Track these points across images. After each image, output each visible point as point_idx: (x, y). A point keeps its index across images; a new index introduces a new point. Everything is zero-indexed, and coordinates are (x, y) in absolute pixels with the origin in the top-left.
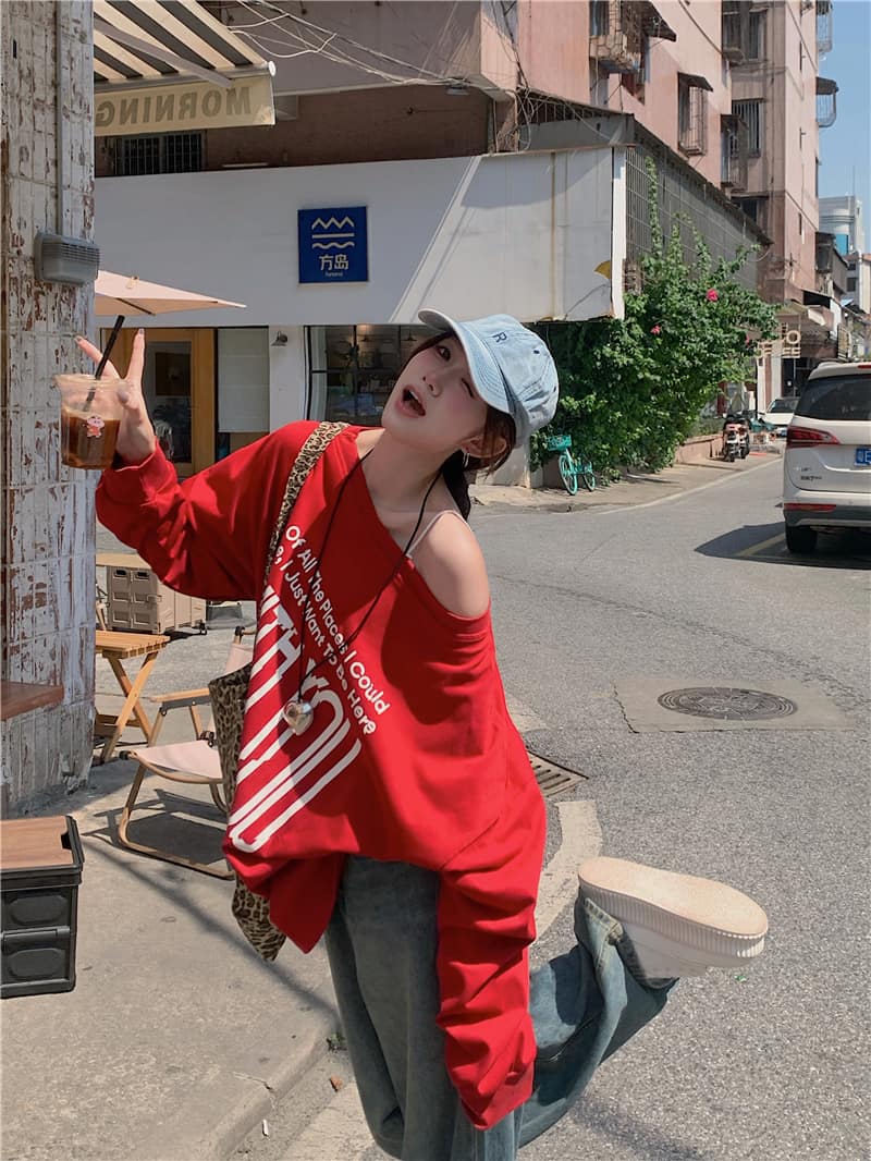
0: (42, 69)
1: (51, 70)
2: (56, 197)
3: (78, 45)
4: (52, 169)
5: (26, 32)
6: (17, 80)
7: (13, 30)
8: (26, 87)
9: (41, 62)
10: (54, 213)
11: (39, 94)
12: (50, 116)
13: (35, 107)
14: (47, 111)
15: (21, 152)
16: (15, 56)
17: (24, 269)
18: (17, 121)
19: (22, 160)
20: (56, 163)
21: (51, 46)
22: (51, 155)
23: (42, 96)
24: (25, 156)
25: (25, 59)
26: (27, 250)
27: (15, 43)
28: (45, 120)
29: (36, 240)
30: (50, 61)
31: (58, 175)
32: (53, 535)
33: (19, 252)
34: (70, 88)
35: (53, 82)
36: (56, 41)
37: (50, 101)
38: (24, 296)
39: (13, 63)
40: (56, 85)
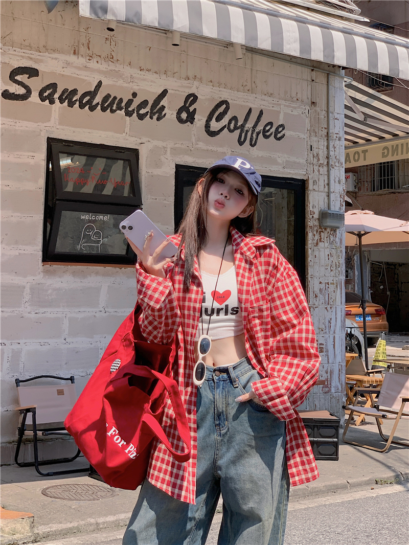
0: (322, 154)
1: (326, 153)
2: (328, 196)
3: (337, 142)
4: (327, 186)
5: (316, 141)
6: (312, 158)
7: (311, 142)
8: (315, 160)
9: (322, 151)
10: (327, 202)
11: (321, 162)
12: (325, 169)
13: (319, 166)
14: (324, 167)
15: (314, 182)
16: (311, 150)
17: (315, 222)
18: (312, 172)
19: (314, 185)
20: (328, 184)
21: (326, 144)
22: (326, 182)
23: (322, 162)
24: (315, 183)
25: (315, 151)
26: (316, 216)
27: (311, 146)
28: (324, 170)
29: (320, 212)
30: (325, 149)
31: (329, 189)
32: (327, 325)
33: (313, 217)
34: (334, 158)
35: (327, 157)
36: (328, 143)
37: (325, 163)
38: (315, 233)
39: (311, 153)
40: (328, 158)
